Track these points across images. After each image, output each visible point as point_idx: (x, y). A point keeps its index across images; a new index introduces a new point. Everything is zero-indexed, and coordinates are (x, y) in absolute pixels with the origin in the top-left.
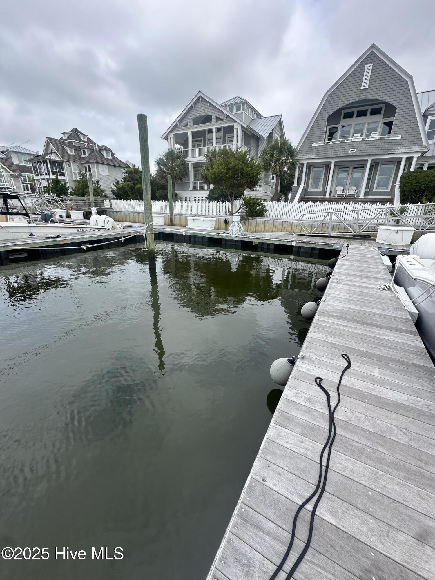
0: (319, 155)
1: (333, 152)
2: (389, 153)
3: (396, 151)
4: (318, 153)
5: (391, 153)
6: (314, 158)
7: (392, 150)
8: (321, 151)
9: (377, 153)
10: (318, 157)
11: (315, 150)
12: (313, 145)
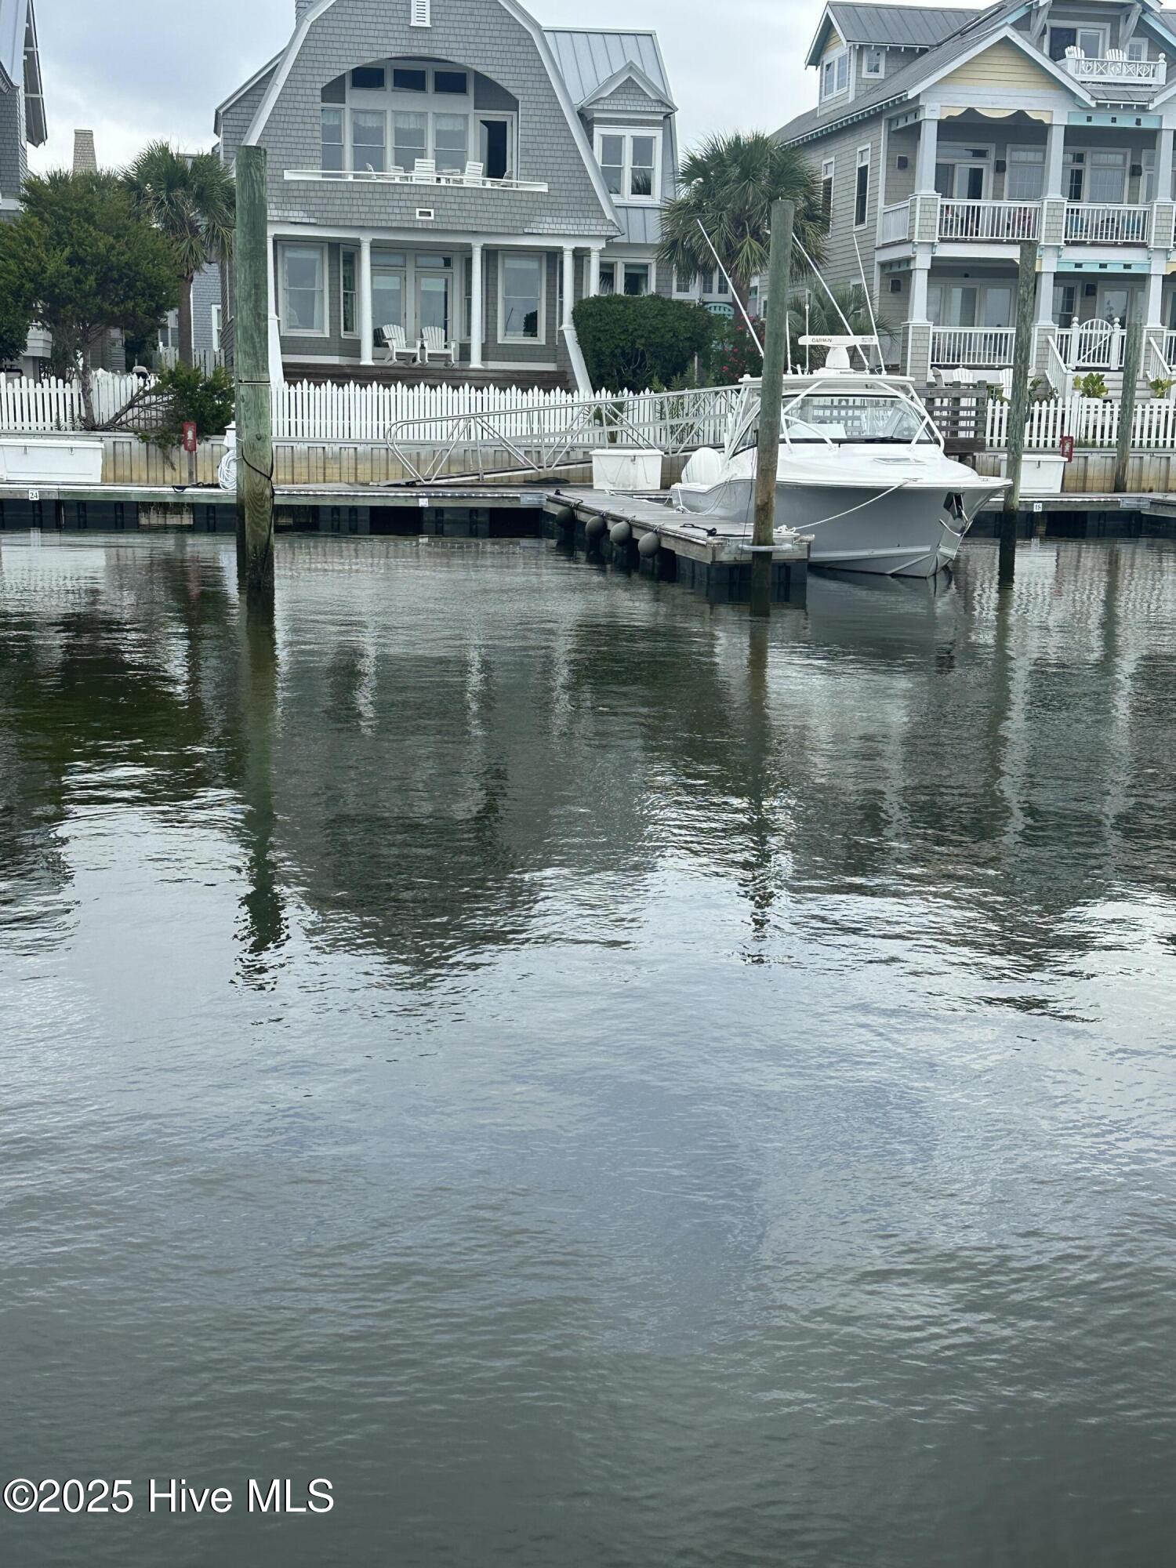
0: (317, 215)
1: (362, 209)
2: (526, 231)
3: (545, 228)
4: (313, 208)
5: (530, 231)
6: (298, 220)
7: (532, 225)
8: (319, 201)
9: (494, 230)
10: (313, 221)
11: (296, 194)
12: (288, 176)
